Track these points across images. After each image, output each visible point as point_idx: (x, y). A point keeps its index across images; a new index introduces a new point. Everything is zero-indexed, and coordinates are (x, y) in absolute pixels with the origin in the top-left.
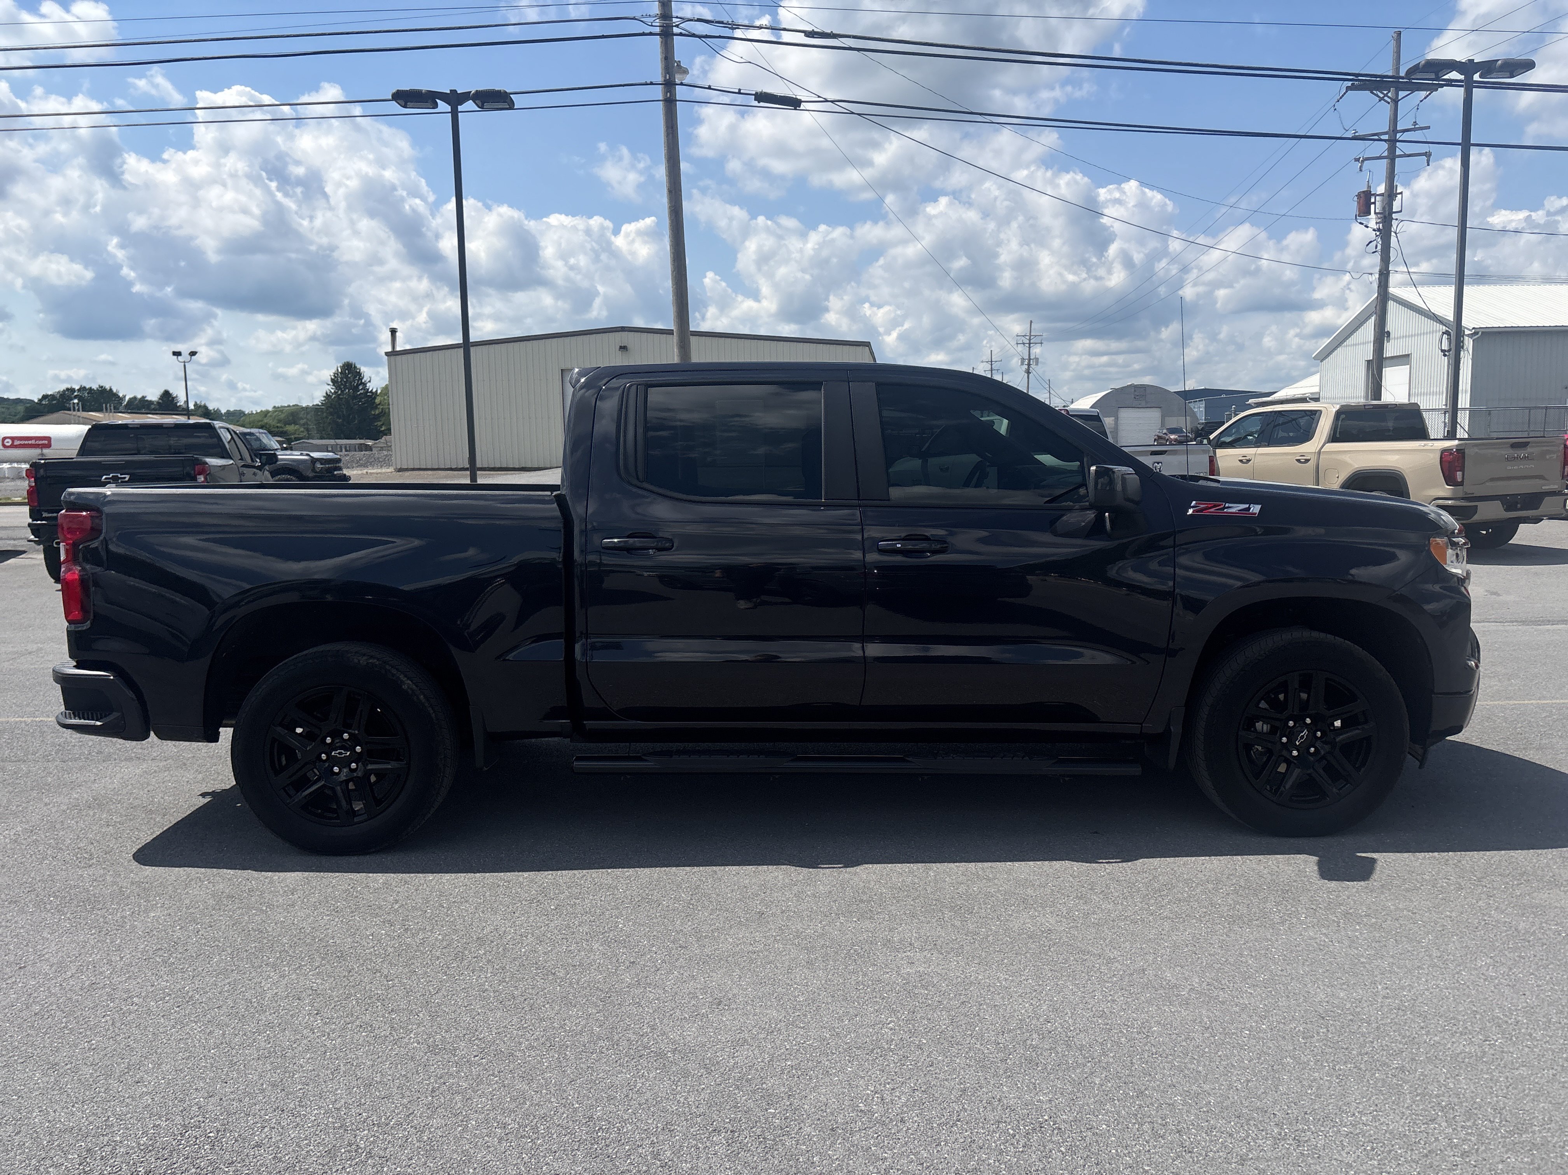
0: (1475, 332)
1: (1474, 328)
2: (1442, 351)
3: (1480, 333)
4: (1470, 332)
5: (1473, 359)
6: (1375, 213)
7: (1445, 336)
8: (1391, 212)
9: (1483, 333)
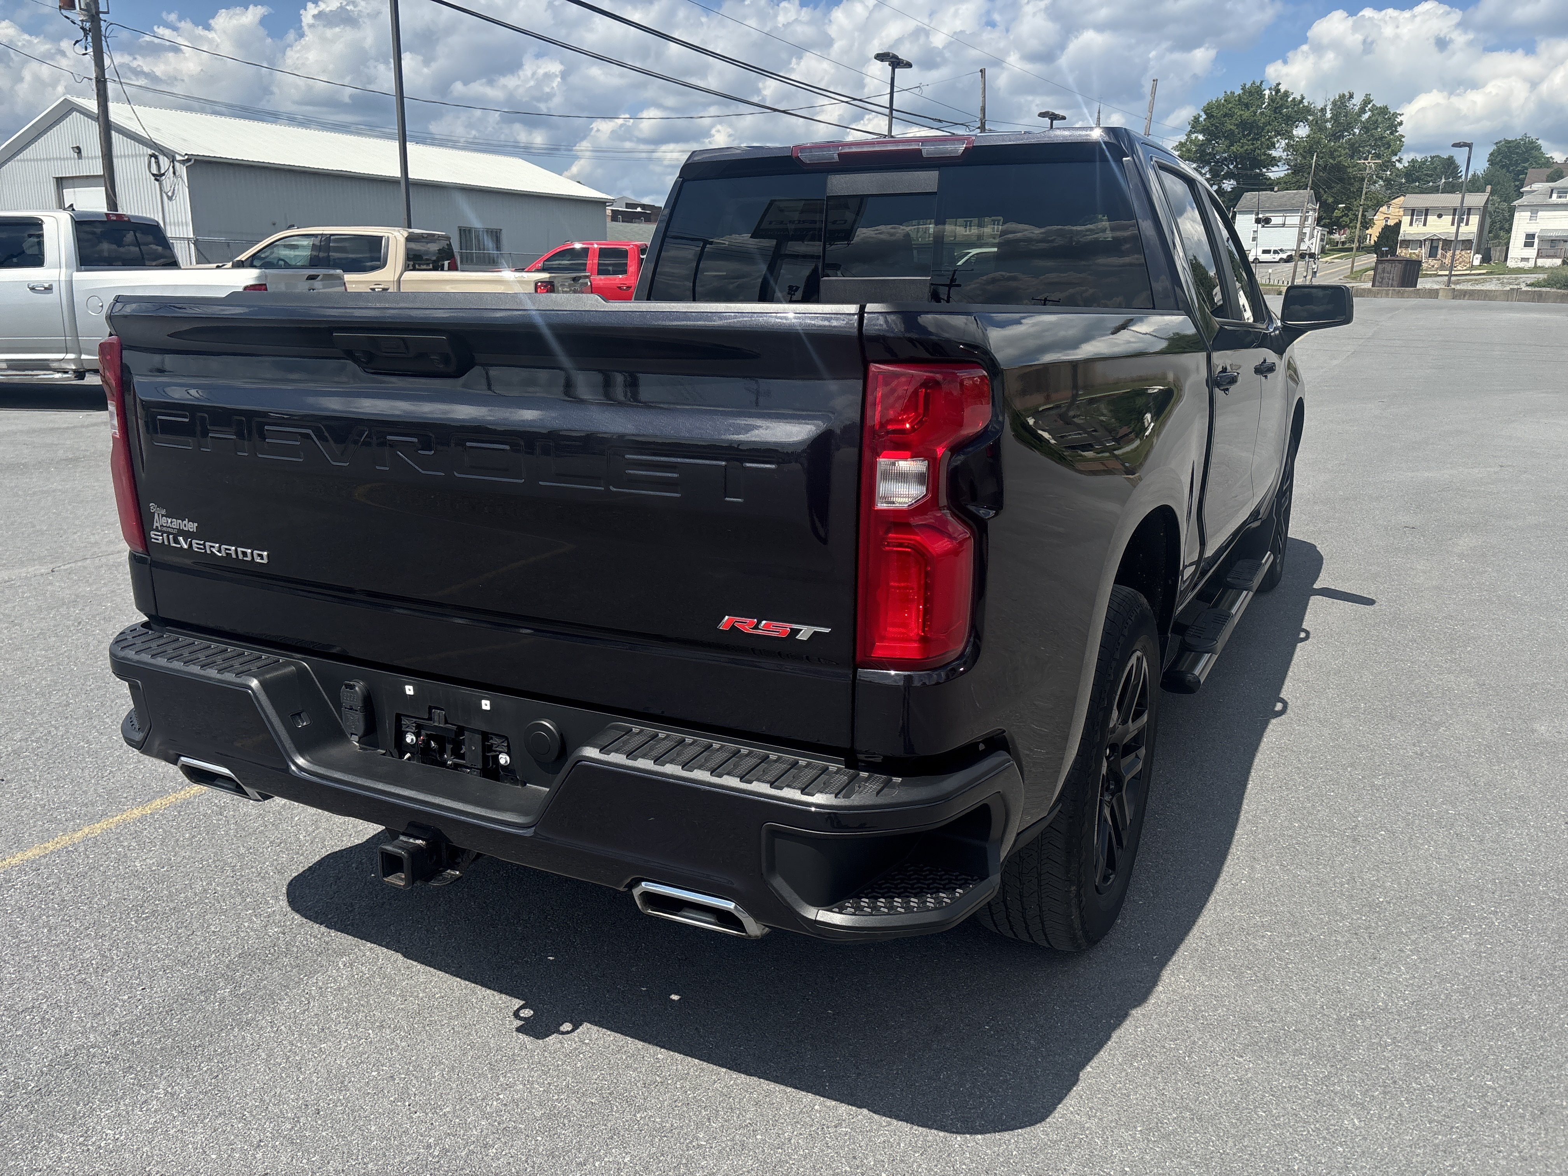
0: (187, 159)
1: (186, 154)
2: (154, 175)
3: (193, 161)
4: (183, 159)
5: (189, 187)
6: (81, 9)
7: (153, 159)
8: (98, 13)
9: (195, 160)
